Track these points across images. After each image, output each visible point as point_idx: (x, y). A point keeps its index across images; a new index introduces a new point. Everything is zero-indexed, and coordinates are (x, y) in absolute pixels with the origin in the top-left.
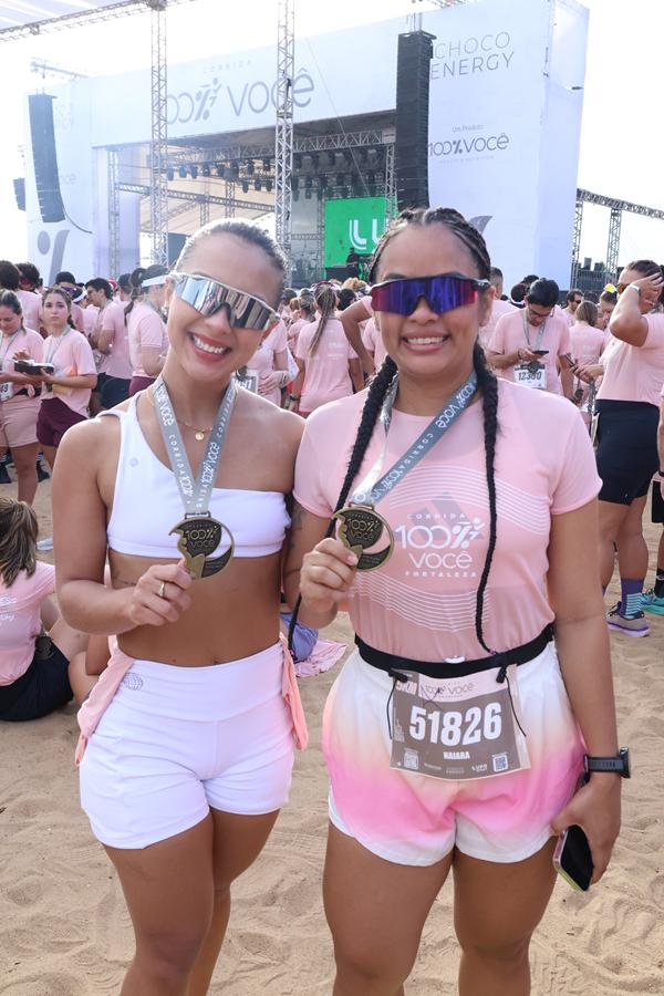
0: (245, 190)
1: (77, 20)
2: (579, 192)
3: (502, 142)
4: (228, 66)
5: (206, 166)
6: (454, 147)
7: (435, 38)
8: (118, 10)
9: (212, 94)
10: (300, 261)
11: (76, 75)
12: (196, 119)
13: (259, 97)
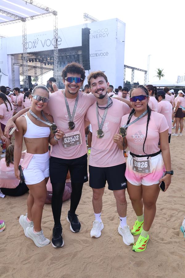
0: (45, 65)
1: (3, 24)
2: (125, 65)
3: (107, 54)
4: (40, 35)
5: (36, 59)
6: (96, 55)
7: (90, 29)
8: (14, 22)
9: (37, 42)
10: (59, 82)
11: (2, 37)
12: (33, 48)
13: (48, 43)
